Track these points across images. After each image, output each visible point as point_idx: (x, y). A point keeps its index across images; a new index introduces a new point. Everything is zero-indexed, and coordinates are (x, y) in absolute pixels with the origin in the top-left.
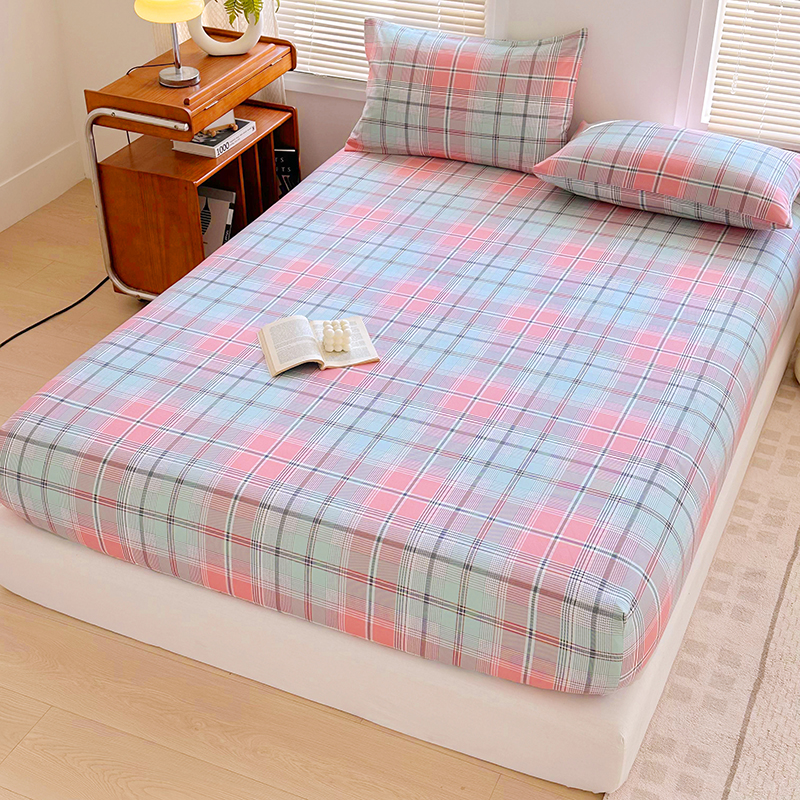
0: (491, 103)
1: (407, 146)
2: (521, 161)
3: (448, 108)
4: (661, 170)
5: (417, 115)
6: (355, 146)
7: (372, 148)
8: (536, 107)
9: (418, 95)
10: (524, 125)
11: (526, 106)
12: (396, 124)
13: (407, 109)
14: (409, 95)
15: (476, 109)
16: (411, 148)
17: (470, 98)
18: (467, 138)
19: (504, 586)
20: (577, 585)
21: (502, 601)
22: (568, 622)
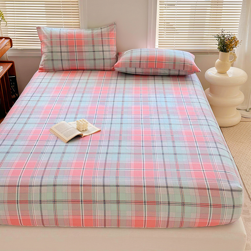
0: (91, 49)
1: (62, 67)
2: (104, 66)
3: (76, 52)
4: (156, 60)
5: (65, 56)
6: (42, 70)
7: (49, 70)
8: (106, 48)
9: (64, 49)
10: (103, 54)
11: (103, 48)
12: (57, 60)
13: (61, 54)
14: (61, 49)
15: (86, 51)
16: (64, 68)
17: (83, 48)
18: (84, 61)
19: (197, 191)
20: (221, 184)
21: (198, 196)
22: (223, 197)
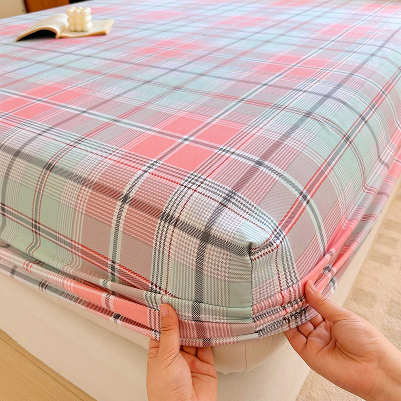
19: (85, 193)
20: (187, 196)
21: (80, 214)
22: (163, 253)
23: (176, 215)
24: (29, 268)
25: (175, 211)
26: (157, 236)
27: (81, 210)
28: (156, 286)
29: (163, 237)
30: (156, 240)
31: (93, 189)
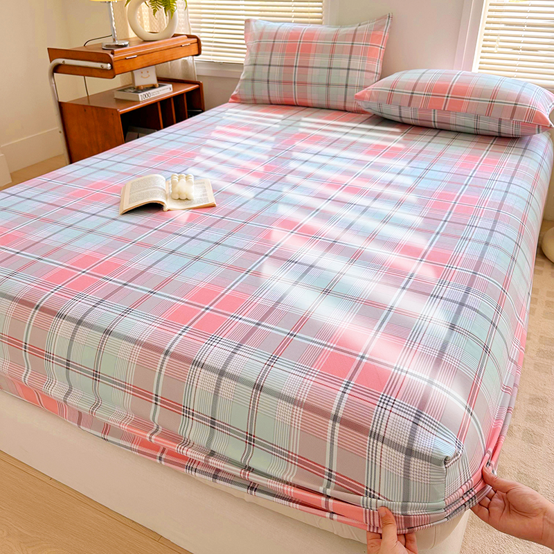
0: (326, 62)
1: (269, 96)
2: (345, 101)
3: (296, 66)
4: (449, 94)
5: (275, 73)
6: (236, 99)
7: (247, 100)
8: (357, 63)
10: (348, 76)
11: (349, 63)
12: (260, 81)
13: (269, 70)
14: (270, 60)
15: (314, 66)
16: (272, 99)
17: (311, 59)
18: (309, 87)
19: (298, 412)
20: (386, 416)
21: (296, 430)
22: (375, 464)
23: (382, 433)
24: (246, 476)
25: (380, 430)
26: (369, 451)
27: (296, 427)
28: (370, 490)
29: (374, 452)
30: (369, 454)
31: (304, 409)
